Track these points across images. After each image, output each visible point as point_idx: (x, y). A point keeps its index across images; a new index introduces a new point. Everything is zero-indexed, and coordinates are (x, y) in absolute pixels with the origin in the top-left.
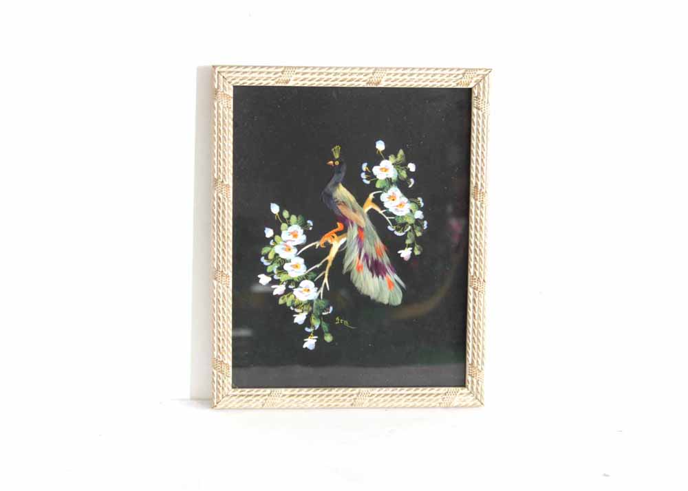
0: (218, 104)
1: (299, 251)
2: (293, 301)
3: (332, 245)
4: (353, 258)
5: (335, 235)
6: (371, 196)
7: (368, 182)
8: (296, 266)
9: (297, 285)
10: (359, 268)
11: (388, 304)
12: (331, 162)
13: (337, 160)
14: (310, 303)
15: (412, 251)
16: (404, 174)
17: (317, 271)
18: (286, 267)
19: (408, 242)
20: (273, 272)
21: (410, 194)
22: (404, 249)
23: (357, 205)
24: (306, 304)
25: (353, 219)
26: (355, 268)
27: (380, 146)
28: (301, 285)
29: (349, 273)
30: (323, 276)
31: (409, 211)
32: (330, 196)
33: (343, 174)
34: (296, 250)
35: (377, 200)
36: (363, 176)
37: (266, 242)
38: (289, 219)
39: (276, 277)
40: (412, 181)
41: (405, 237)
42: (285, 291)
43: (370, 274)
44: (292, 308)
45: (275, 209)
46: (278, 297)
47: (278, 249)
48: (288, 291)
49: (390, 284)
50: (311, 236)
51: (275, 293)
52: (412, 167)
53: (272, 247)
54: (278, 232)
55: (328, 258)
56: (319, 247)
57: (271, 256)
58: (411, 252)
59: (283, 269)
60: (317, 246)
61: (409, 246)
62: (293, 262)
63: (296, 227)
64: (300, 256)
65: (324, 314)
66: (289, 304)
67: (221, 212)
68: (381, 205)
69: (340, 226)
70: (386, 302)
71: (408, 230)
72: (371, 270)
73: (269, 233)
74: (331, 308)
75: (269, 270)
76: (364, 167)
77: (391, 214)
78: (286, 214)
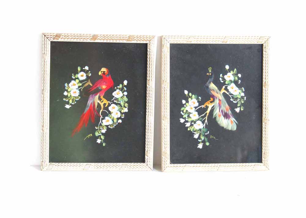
0: (164, 51)
1: (195, 109)
2: (193, 129)
3: (208, 107)
4: (217, 112)
5: (210, 103)
6: (224, 87)
7: (222, 82)
8: (195, 115)
9: (195, 122)
10: (220, 116)
11: (231, 130)
12: (208, 74)
13: (210, 73)
14: (200, 130)
15: (240, 109)
16: (236, 78)
17: (203, 117)
18: (191, 115)
19: (239, 105)
20: (185, 118)
21: (239, 86)
22: (237, 108)
23: (218, 91)
24: (198, 130)
25: (217, 96)
26: (218, 116)
27: (227, 67)
28: (196, 123)
29: (215, 118)
30: (205, 119)
31: (239, 93)
32: (208, 87)
33: (213, 79)
34: (194, 109)
35: (226, 89)
36: (221, 79)
37: (183, 105)
38: (192, 96)
39: (187, 120)
40: (240, 81)
41: (237, 103)
42: (190, 125)
43: (224, 118)
44: (193, 132)
45: (186, 92)
46: (188, 127)
47: (187, 108)
48: (192, 125)
49: (232, 122)
50: (200, 103)
51: (186, 126)
52: (240, 75)
53: (185, 107)
54: (187, 102)
55: (207, 112)
56: (204, 107)
57: (185, 111)
59: (189, 116)
60: (203, 107)
61: (239, 107)
62: (193, 114)
63: (194, 100)
64: (196, 111)
65: (205, 134)
66: (192, 130)
67: (165, 93)
68: (227, 90)
69: (212, 99)
70: (230, 129)
71: (238, 100)
72: (224, 116)
73: (184, 102)
74: (208, 132)
75: (184, 117)
76: (221, 75)
77: (232, 94)
78: (190, 94)
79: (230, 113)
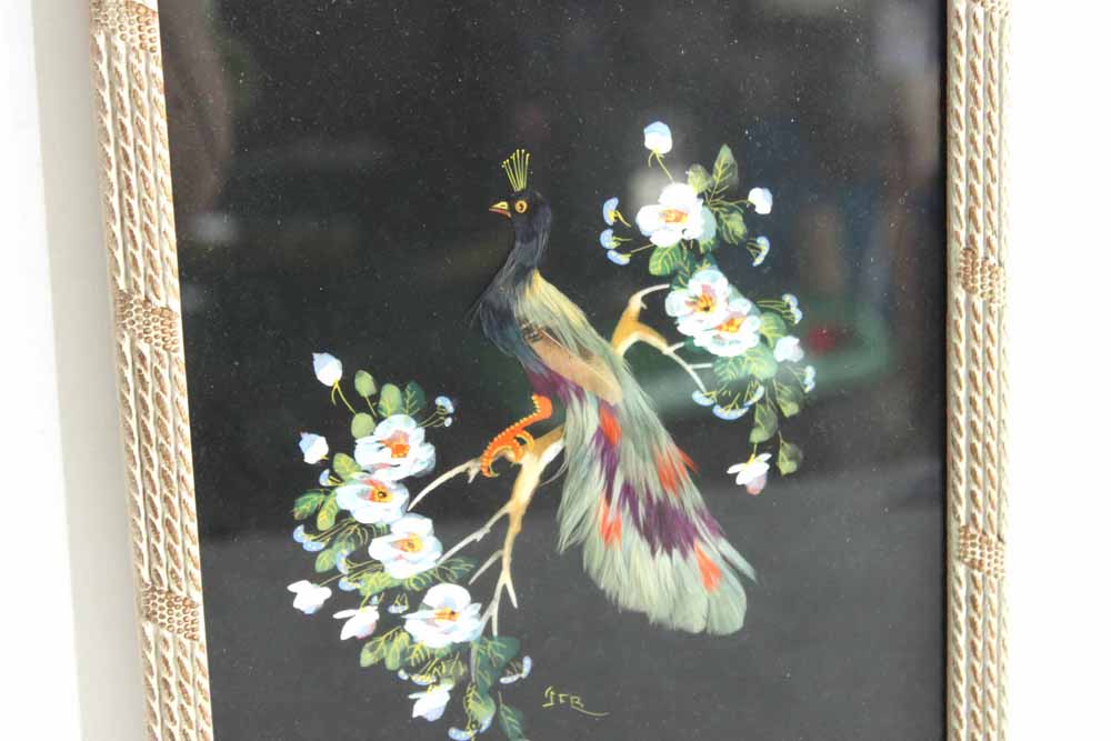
0: (108, 39)
1: (413, 495)
2: (404, 654)
3: (518, 468)
4: (587, 500)
5: (526, 436)
6: (636, 303)
7: (623, 259)
8: (409, 544)
9: (415, 600)
10: (609, 532)
11: (704, 633)
12: (503, 205)
13: (520, 195)
14: (461, 652)
15: (772, 462)
16: (737, 225)
17: (477, 553)
18: (377, 548)
19: (758, 436)
20: (335, 571)
21: (756, 285)
22: (746, 459)
23: (591, 336)
24: (446, 658)
25: (579, 379)
26: (597, 535)
27: (658, 139)
28: (428, 599)
29: (577, 550)
30: (498, 566)
31: (756, 340)
32: (505, 317)
33: (543, 240)
34: (402, 495)
35: (656, 316)
36: (608, 240)
37: (307, 478)
38: (376, 398)
39: (346, 585)
40: (763, 243)
41: (747, 423)
42: (378, 623)
43: (645, 547)
44: (403, 675)
45: (328, 370)
46: (357, 644)
47: (347, 497)
48: (389, 624)
49: (709, 571)
50: (449, 447)
51: (346, 634)
52: (761, 200)
53: (328, 491)
54: (343, 443)
55: (509, 508)
56: (480, 475)
57: (325, 521)
58: (767, 467)
59: (366, 556)
60: (473, 474)
61: (762, 448)
62: (399, 531)
63: (401, 425)
64: (421, 510)
65: (503, 680)
66: (391, 663)
67: (149, 400)
68: (667, 327)
69: (542, 407)
70: (697, 626)
71: (756, 398)
72: (647, 533)
73: (314, 448)
74: (527, 663)
75: (322, 564)
76: (610, 211)
77: (703, 355)
78: (364, 384)
79: (688, 504)
